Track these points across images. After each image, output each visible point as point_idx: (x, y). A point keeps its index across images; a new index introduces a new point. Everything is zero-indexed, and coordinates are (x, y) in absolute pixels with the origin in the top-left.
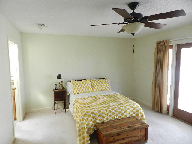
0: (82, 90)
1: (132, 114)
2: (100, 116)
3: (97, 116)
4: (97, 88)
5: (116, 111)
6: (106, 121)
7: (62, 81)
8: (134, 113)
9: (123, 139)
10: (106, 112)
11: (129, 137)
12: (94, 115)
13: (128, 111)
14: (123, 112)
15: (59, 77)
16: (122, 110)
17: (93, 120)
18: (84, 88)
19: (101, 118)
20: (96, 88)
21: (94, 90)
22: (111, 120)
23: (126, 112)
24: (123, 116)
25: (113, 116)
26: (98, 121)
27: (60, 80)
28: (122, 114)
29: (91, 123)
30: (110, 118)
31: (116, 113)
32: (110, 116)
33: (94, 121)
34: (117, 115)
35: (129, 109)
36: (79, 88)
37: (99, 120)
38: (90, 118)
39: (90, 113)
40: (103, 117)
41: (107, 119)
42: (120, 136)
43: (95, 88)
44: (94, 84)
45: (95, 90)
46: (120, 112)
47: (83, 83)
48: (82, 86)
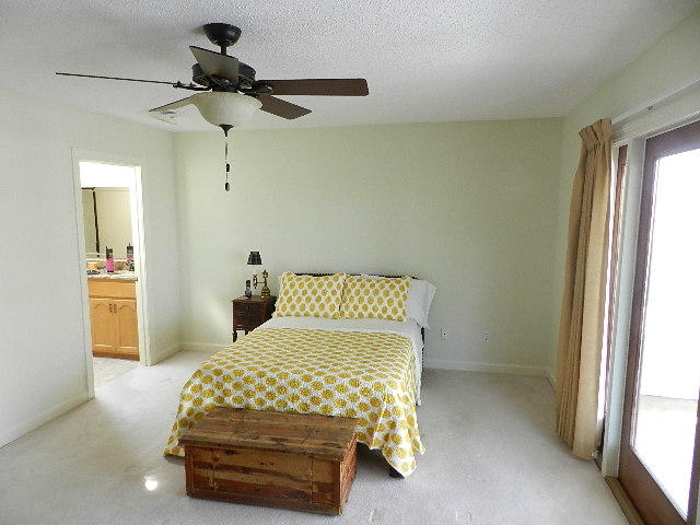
1: (353, 411)
2: (237, 386)
3: (228, 386)
4: (356, 308)
5: (294, 384)
6: (257, 407)
7: (265, 273)
8: (363, 407)
9: (246, 470)
10: (258, 381)
11: (266, 472)
12: (220, 379)
13: (338, 395)
14: (319, 393)
15: (255, 259)
16: (317, 386)
17: (218, 393)
18: (308, 299)
19: (240, 393)
20: (351, 306)
21: (342, 314)
22: (271, 409)
23: (328, 394)
24: (317, 409)
25: (280, 397)
26: (229, 400)
27: (256, 269)
28: (315, 400)
29: (209, 401)
30: (269, 403)
31: (291, 391)
32: (271, 395)
33: (221, 400)
34: (294, 398)
35: (342, 389)
36: (295, 299)
37: (235, 399)
38: (207, 387)
39: (210, 373)
40: (248, 394)
41: (261, 402)
42: (235, 456)
43: (347, 307)
45: (347, 313)
46: (306, 392)
47: (310, 286)
48: (304, 293)
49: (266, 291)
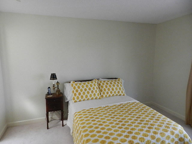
0: (87, 96)
7: (58, 83)
15: (53, 77)
18: (88, 93)
20: (106, 92)
21: (102, 96)
27: (54, 82)
36: (82, 93)
43: (104, 93)
44: (102, 87)
45: (104, 96)
47: (87, 86)
48: (85, 90)
49: (58, 91)
